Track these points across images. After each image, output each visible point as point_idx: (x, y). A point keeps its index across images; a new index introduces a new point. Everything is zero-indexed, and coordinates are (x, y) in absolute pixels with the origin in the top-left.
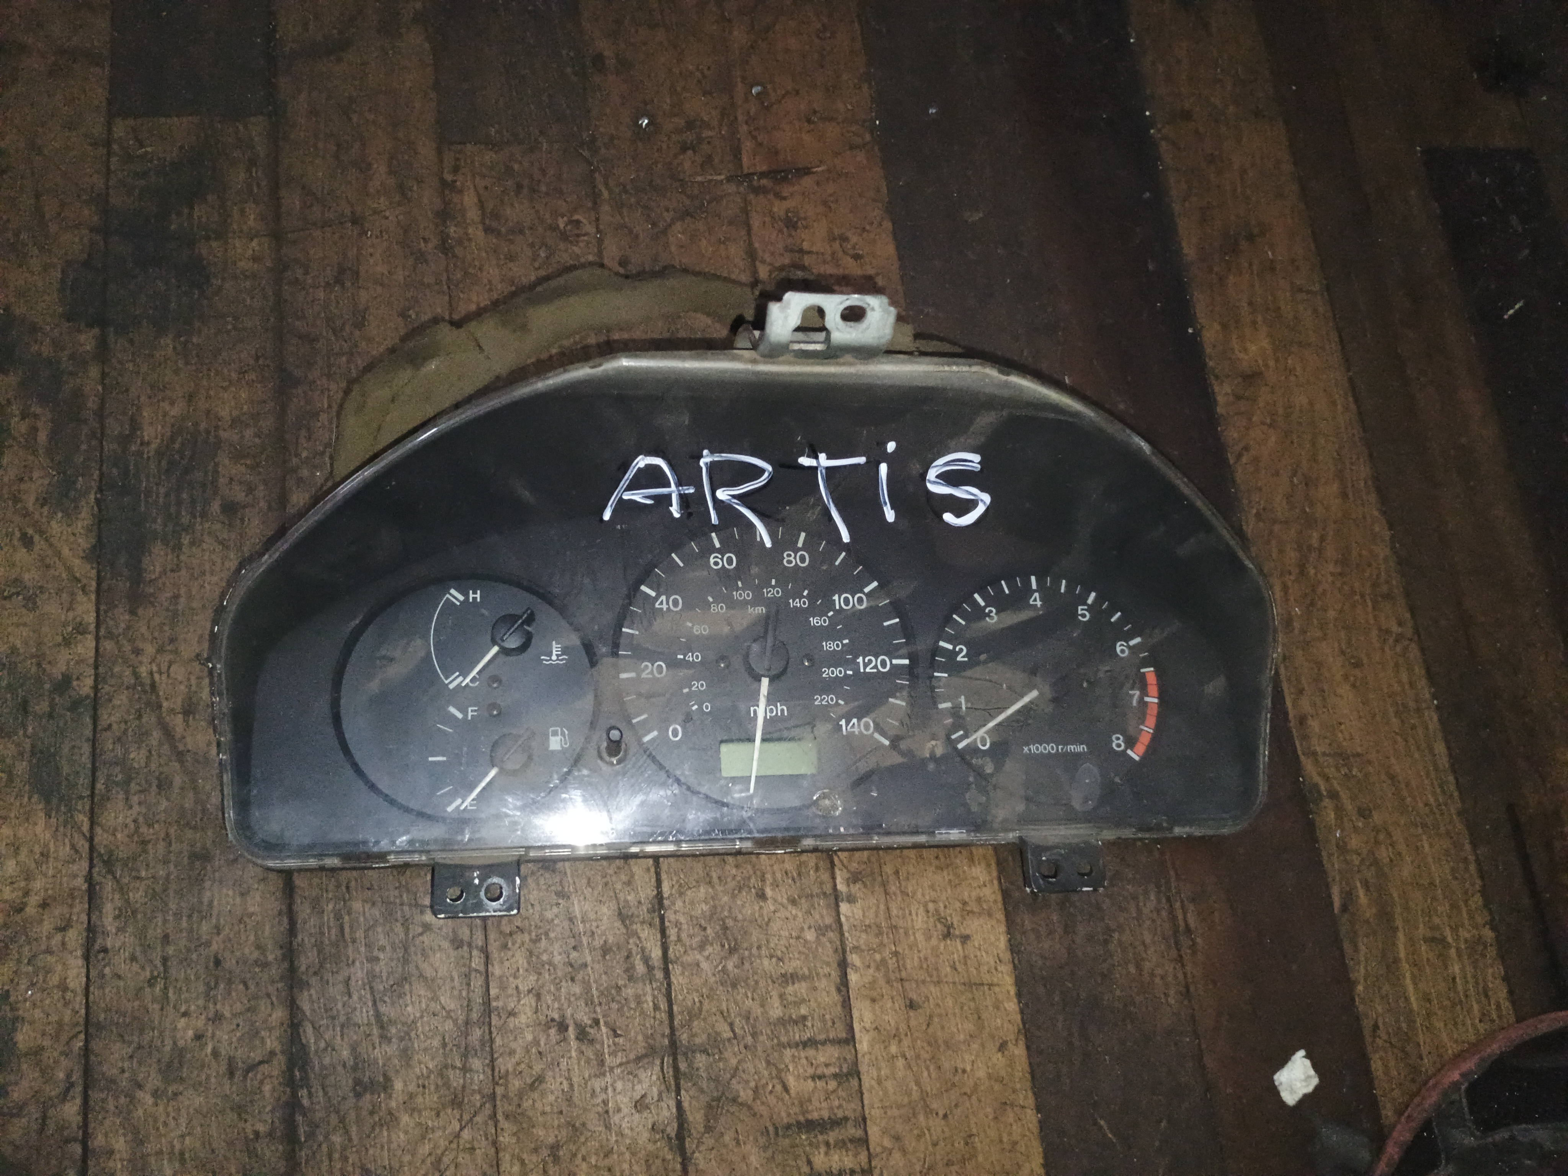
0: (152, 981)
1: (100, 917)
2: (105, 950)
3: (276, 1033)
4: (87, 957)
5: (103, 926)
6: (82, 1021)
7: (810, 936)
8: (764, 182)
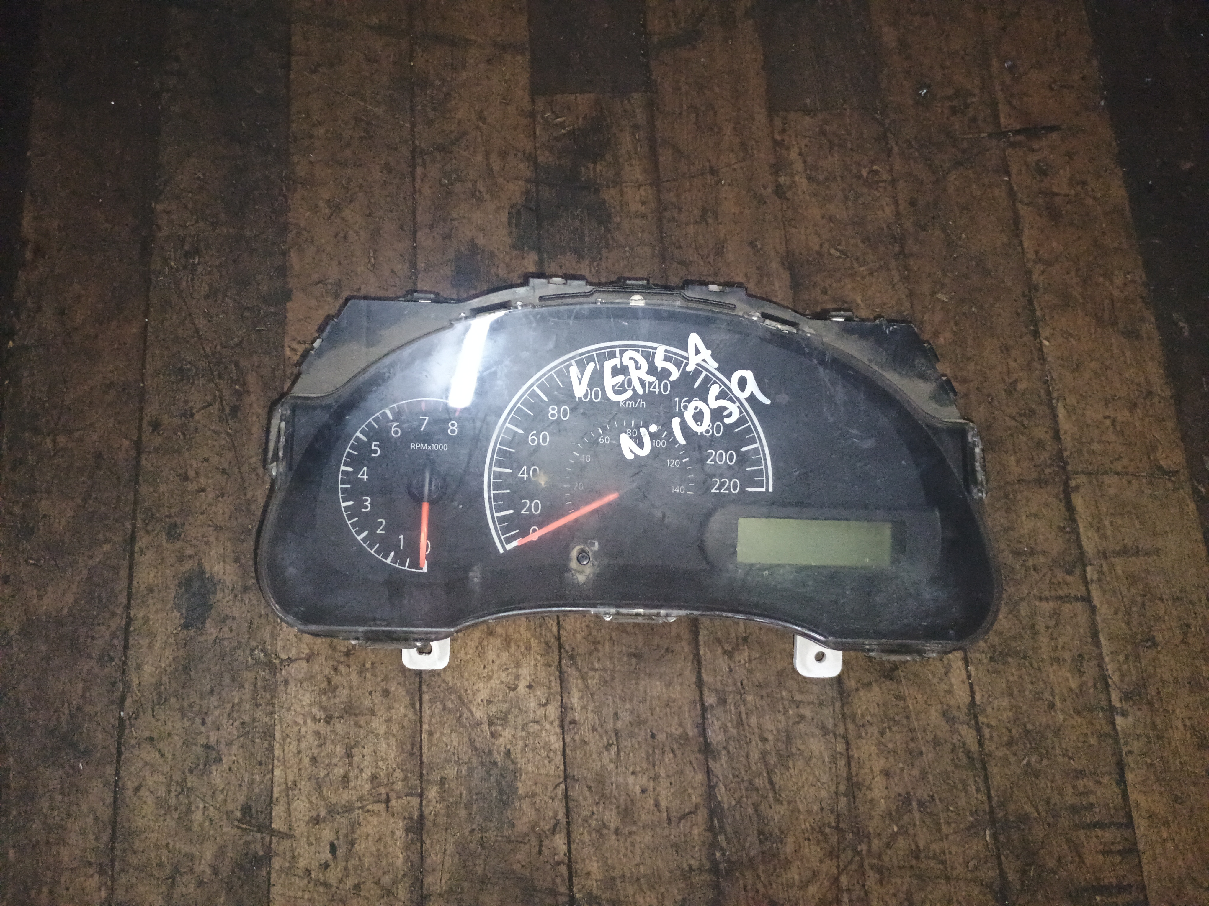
0: (608, 747)
1: (569, 698)
2: (573, 722)
3: (699, 791)
4: (562, 727)
5: (571, 703)
6: (562, 774)
7: (1093, 741)
8: (1019, 138)
